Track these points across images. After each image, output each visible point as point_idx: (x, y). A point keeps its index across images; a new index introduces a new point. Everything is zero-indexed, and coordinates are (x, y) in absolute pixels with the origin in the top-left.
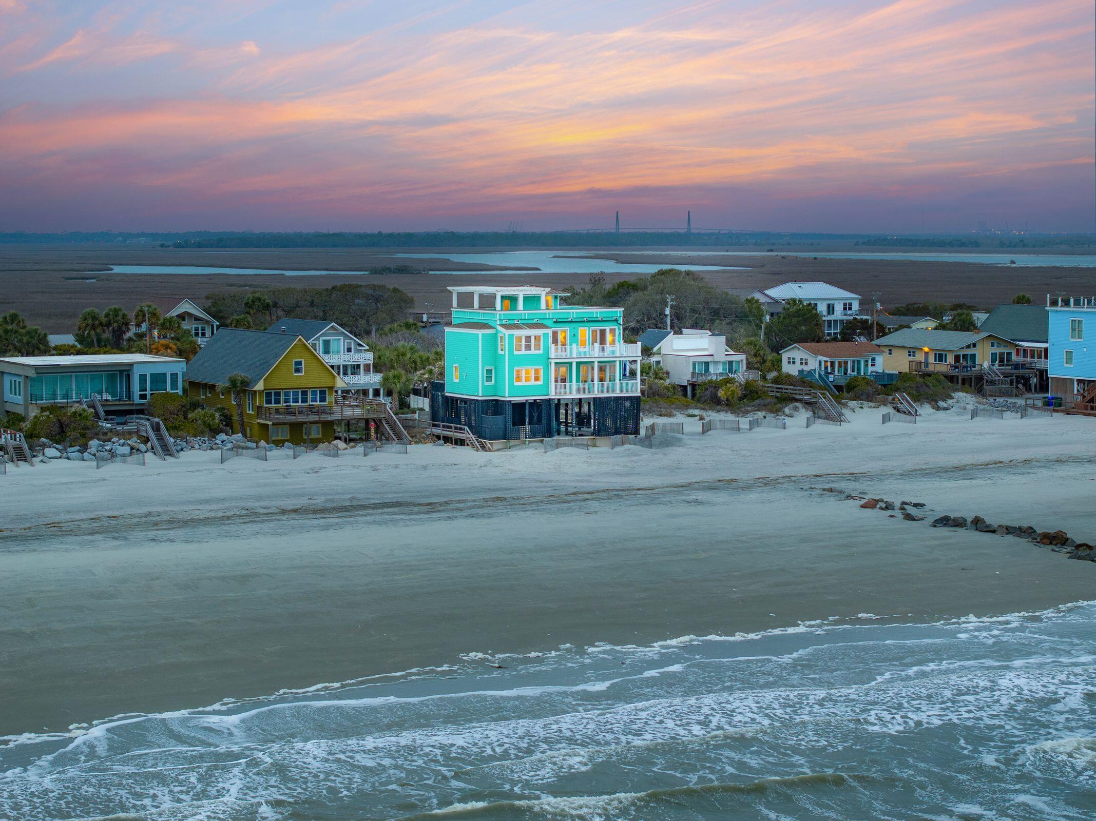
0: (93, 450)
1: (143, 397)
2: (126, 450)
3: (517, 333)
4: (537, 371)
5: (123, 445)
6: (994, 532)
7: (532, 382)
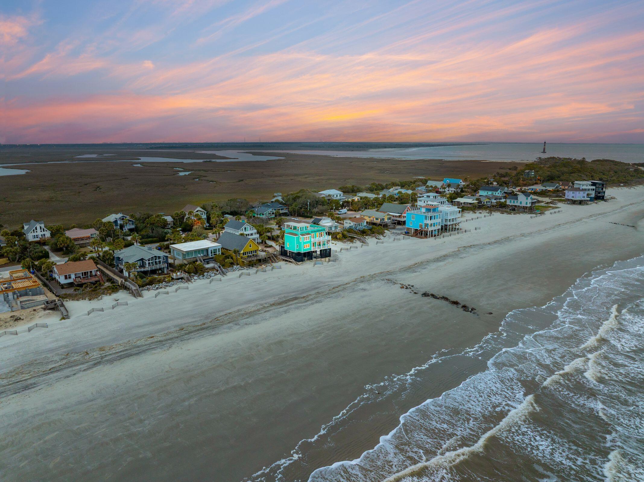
0: (206, 276)
1: (212, 255)
2: (213, 274)
3: (304, 237)
4: (309, 245)
5: (212, 273)
6: (438, 299)
7: (308, 248)
